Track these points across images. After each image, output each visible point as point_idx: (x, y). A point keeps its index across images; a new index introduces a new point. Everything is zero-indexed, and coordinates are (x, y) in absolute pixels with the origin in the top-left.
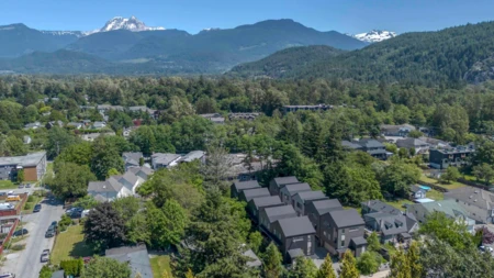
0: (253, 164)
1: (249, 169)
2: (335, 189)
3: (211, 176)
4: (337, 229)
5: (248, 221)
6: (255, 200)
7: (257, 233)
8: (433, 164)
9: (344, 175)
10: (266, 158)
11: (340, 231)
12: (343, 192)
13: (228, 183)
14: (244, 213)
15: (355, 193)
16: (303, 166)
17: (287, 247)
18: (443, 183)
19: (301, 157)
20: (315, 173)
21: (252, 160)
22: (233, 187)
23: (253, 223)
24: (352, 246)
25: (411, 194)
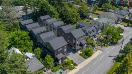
0: (28, 10)
1: (26, 13)
2: (65, 18)
3: (7, 19)
4: (75, 39)
5: (32, 41)
6: (33, 30)
7: (38, 49)
8: (89, 5)
9: (67, 12)
10: (34, 7)
11: (77, 40)
12: (68, 19)
13: (17, 21)
14: (29, 37)
15: (72, 19)
16: (51, 10)
17: (56, 54)
18: (94, 11)
19: (49, 5)
20: (56, 12)
21: (27, 9)
22: (20, 23)
23: (34, 41)
24: (81, 45)
25: (88, 16)
